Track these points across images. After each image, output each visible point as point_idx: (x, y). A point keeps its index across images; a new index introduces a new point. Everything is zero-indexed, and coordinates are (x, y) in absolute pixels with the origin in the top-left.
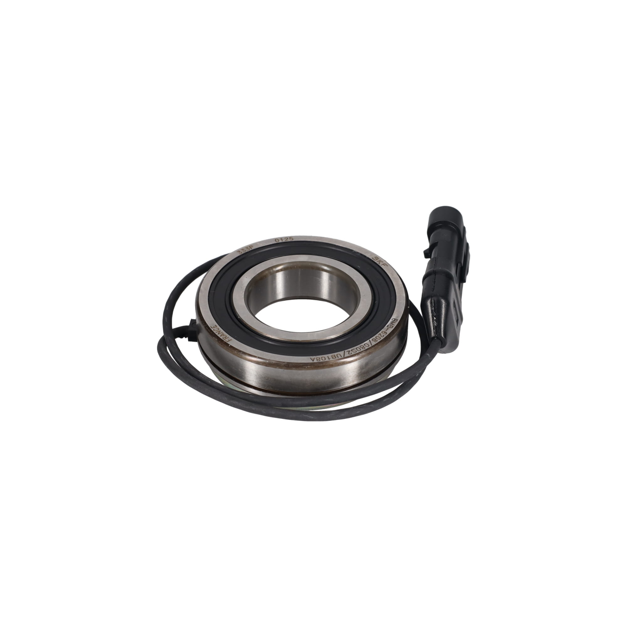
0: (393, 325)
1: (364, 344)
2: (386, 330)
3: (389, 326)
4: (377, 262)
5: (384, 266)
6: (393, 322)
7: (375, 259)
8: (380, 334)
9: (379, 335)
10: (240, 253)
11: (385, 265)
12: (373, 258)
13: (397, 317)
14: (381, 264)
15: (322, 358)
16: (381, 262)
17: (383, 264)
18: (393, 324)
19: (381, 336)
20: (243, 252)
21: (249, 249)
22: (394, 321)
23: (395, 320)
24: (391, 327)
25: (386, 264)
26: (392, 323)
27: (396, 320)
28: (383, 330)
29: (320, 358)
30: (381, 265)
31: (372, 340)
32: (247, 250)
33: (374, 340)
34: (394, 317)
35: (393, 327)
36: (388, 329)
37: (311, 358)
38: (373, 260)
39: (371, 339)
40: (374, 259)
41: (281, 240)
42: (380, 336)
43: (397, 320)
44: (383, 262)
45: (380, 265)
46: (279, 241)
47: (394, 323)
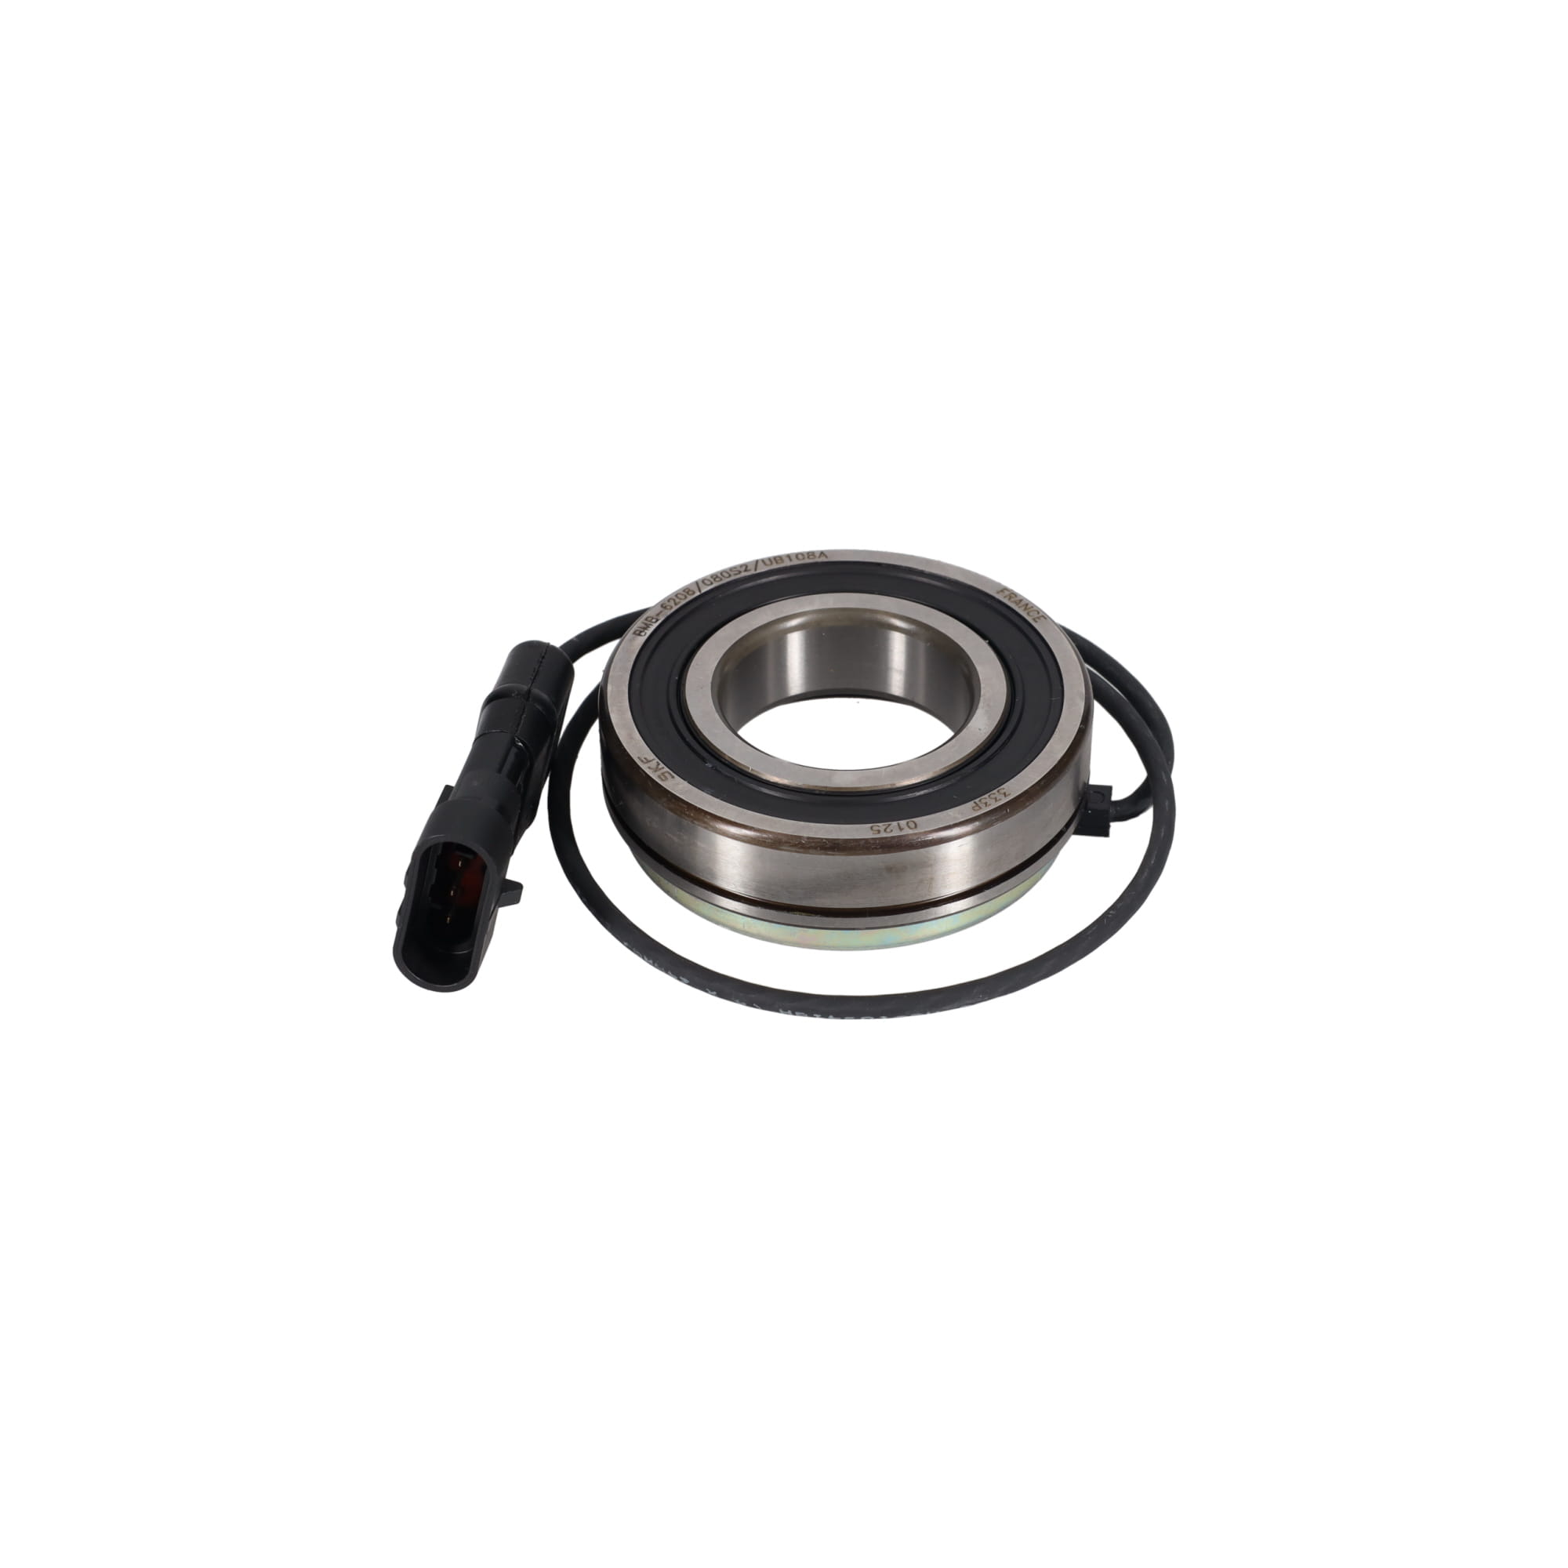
0: (646, 622)
1: (712, 583)
2: (661, 612)
3: (654, 620)
4: (663, 768)
5: (646, 756)
6: (645, 629)
7: (667, 775)
8: (676, 604)
9: (679, 603)
10: (1002, 791)
11: (644, 760)
12: (673, 777)
13: (634, 639)
14: (654, 762)
15: (804, 559)
16: (652, 767)
17: (648, 761)
18: (646, 624)
19: (674, 600)
20: (994, 794)
21: (980, 801)
22: (641, 632)
23: (638, 634)
24: (649, 619)
25: (642, 761)
26: (647, 627)
27: (638, 632)
28: (669, 612)
29: (808, 557)
30: (653, 760)
31: (694, 593)
32: (985, 798)
33: (690, 593)
34: (642, 640)
35: (646, 619)
36: (658, 615)
37: (826, 557)
38: (671, 772)
39: (698, 594)
40: (669, 773)
41: (902, 826)
42: (677, 600)
43: (634, 633)
44: (649, 768)
45: (657, 760)
46: (908, 823)
47: (643, 626)
